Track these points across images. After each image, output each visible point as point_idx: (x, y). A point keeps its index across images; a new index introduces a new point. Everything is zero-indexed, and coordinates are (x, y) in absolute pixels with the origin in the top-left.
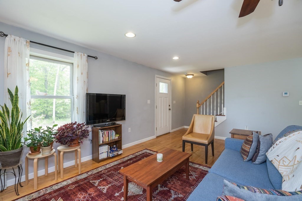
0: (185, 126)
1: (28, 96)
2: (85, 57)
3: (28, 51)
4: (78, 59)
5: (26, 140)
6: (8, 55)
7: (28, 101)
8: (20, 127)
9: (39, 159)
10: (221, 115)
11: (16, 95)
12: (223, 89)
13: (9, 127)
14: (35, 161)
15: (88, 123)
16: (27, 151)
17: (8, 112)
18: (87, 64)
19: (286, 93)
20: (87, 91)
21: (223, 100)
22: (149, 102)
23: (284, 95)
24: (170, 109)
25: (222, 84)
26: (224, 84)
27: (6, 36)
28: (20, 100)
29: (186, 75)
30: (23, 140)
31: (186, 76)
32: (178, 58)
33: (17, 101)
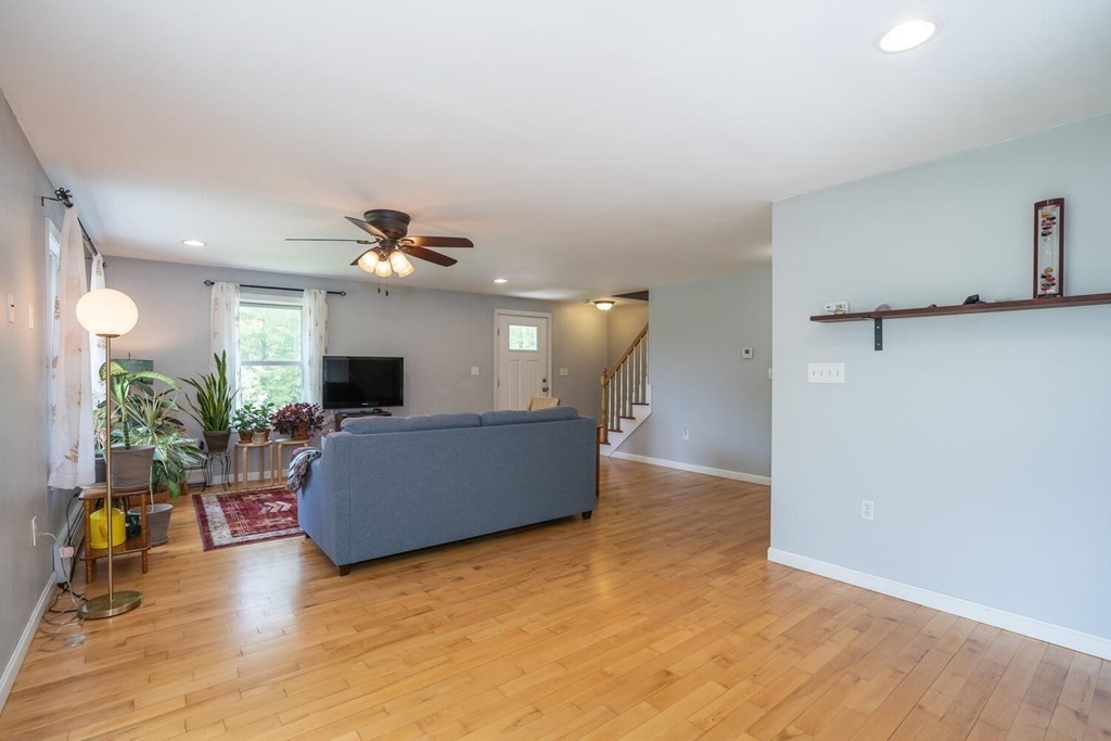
1: (238, 361)
2: (322, 296)
3: (237, 299)
4: (309, 302)
5: (235, 420)
6: (215, 309)
7: (237, 369)
8: (228, 405)
9: (249, 448)
10: (644, 404)
11: (224, 361)
12: (647, 341)
13: (216, 401)
14: (245, 449)
15: (326, 406)
16: (235, 439)
17: (215, 383)
18: (325, 306)
19: (747, 352)
20: (326, 351)
21: (647, 367)
22: (475, 371)
23: (745, 355)
24: (545, 390)
25: (646, 327)
27: (213, 284)
28: (227, 367)
29: (596, 303)
30: (231, 421)
32: (505, 280)
33: (224, 369)
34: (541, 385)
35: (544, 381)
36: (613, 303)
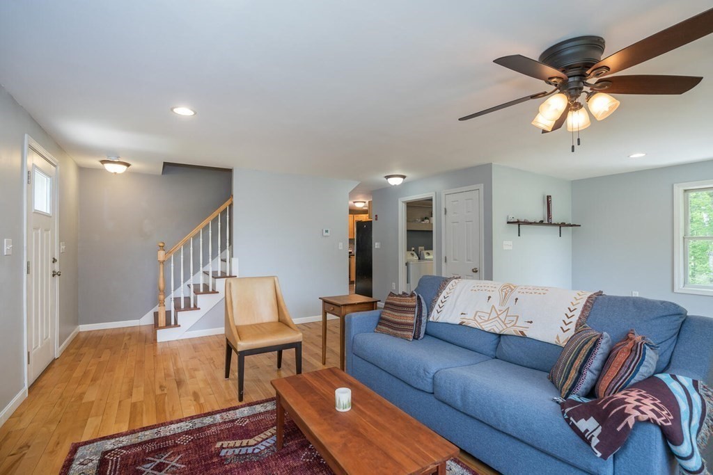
0: (80, 326)
10: (224, 276)
12: (228, 216)
19: (327, 231)
21: (228, 241)
22: (7, 247)
23: (325, 234)
24: (54, 274)
25: (228, 203)
26: (231, 206)
29: (103, 162)
31: (100, 163)
32: (192, 113)
34: (51, 268)
35: (54, 261)
36: (128, 165)
